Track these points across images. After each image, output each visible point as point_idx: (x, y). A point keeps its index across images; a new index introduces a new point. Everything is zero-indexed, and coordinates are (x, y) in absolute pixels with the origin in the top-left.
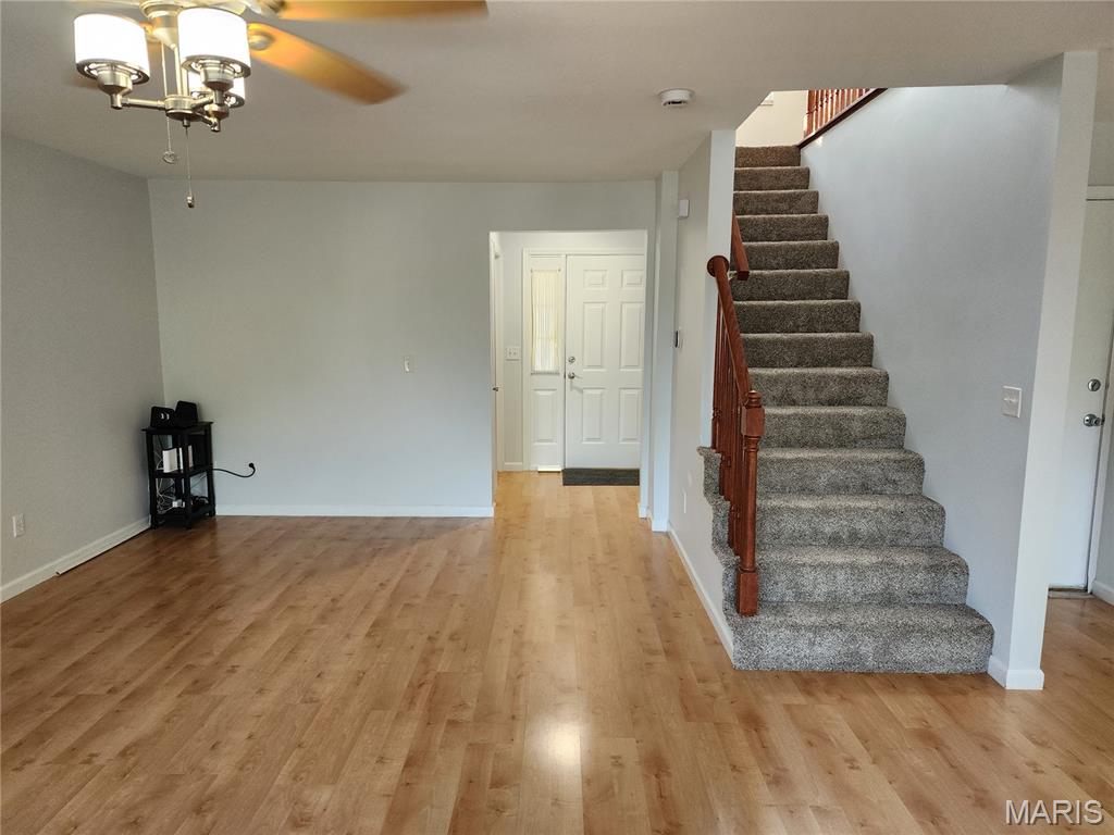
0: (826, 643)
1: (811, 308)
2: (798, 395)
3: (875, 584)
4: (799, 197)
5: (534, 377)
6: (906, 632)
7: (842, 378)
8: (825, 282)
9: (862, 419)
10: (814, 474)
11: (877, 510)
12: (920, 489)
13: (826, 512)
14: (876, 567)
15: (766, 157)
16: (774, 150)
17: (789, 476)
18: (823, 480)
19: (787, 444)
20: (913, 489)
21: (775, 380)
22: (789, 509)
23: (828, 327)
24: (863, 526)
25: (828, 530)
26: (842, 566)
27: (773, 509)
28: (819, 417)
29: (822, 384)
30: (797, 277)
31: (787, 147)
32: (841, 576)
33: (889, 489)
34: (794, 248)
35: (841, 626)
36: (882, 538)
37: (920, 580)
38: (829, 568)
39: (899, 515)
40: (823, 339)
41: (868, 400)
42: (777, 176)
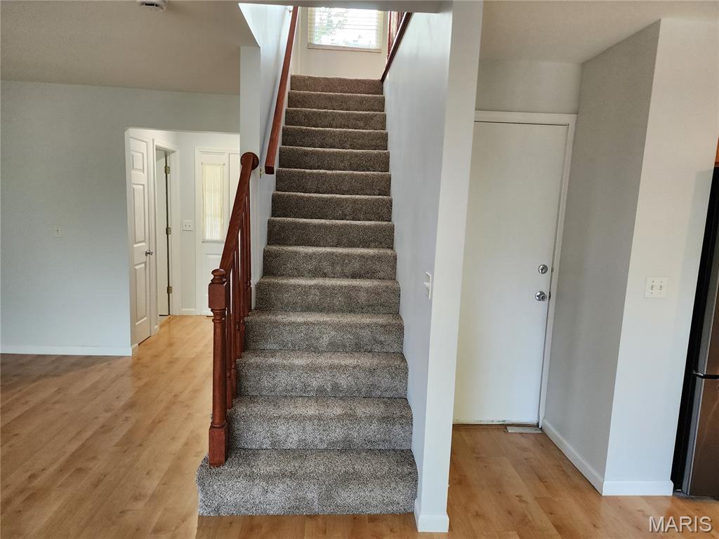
0: (277, 491)
1: (355, 201)
2: (328, 269)
3: (337, 433)
4: (372, 117)
5: (204, 244)
6: (348, 479)
7: (362, 257)
8: (373, 182)
9: (367, 290)
10: (318, 335)
11: (354, 367)
12: (402, 348)
13: (314, 369)
14: (339, 418)
15: (358, 86)
16: (364, 82)
17: (298, 336)
18: (325, 340)
19: (308, 309)
20: (395, 348)
21: (309, 257)
22: (284, 367)
23: (368, 216)
24: (344, 381)
25: (315, 384)
26: (310, 419)
27: (270, 366)
28: (334, 288)
29: (346, 261)
30: (352, 177)
31: (374, 81)
32: (309, 427)
33: (377, 348)
34: (356, 155)
35: (292, 475)
36: (359, 391)
37: (373, 430)
38: (301, 419)
39: (372, 371)
40: (357, 226)
41: (381, 274)
42: (362, 101)
